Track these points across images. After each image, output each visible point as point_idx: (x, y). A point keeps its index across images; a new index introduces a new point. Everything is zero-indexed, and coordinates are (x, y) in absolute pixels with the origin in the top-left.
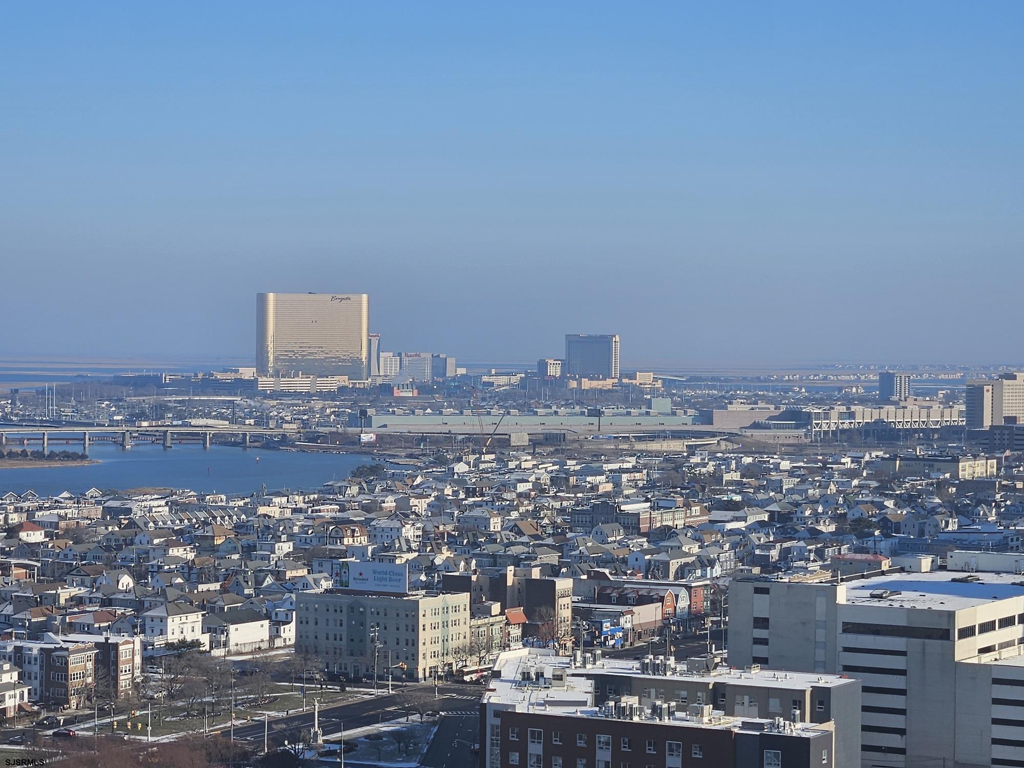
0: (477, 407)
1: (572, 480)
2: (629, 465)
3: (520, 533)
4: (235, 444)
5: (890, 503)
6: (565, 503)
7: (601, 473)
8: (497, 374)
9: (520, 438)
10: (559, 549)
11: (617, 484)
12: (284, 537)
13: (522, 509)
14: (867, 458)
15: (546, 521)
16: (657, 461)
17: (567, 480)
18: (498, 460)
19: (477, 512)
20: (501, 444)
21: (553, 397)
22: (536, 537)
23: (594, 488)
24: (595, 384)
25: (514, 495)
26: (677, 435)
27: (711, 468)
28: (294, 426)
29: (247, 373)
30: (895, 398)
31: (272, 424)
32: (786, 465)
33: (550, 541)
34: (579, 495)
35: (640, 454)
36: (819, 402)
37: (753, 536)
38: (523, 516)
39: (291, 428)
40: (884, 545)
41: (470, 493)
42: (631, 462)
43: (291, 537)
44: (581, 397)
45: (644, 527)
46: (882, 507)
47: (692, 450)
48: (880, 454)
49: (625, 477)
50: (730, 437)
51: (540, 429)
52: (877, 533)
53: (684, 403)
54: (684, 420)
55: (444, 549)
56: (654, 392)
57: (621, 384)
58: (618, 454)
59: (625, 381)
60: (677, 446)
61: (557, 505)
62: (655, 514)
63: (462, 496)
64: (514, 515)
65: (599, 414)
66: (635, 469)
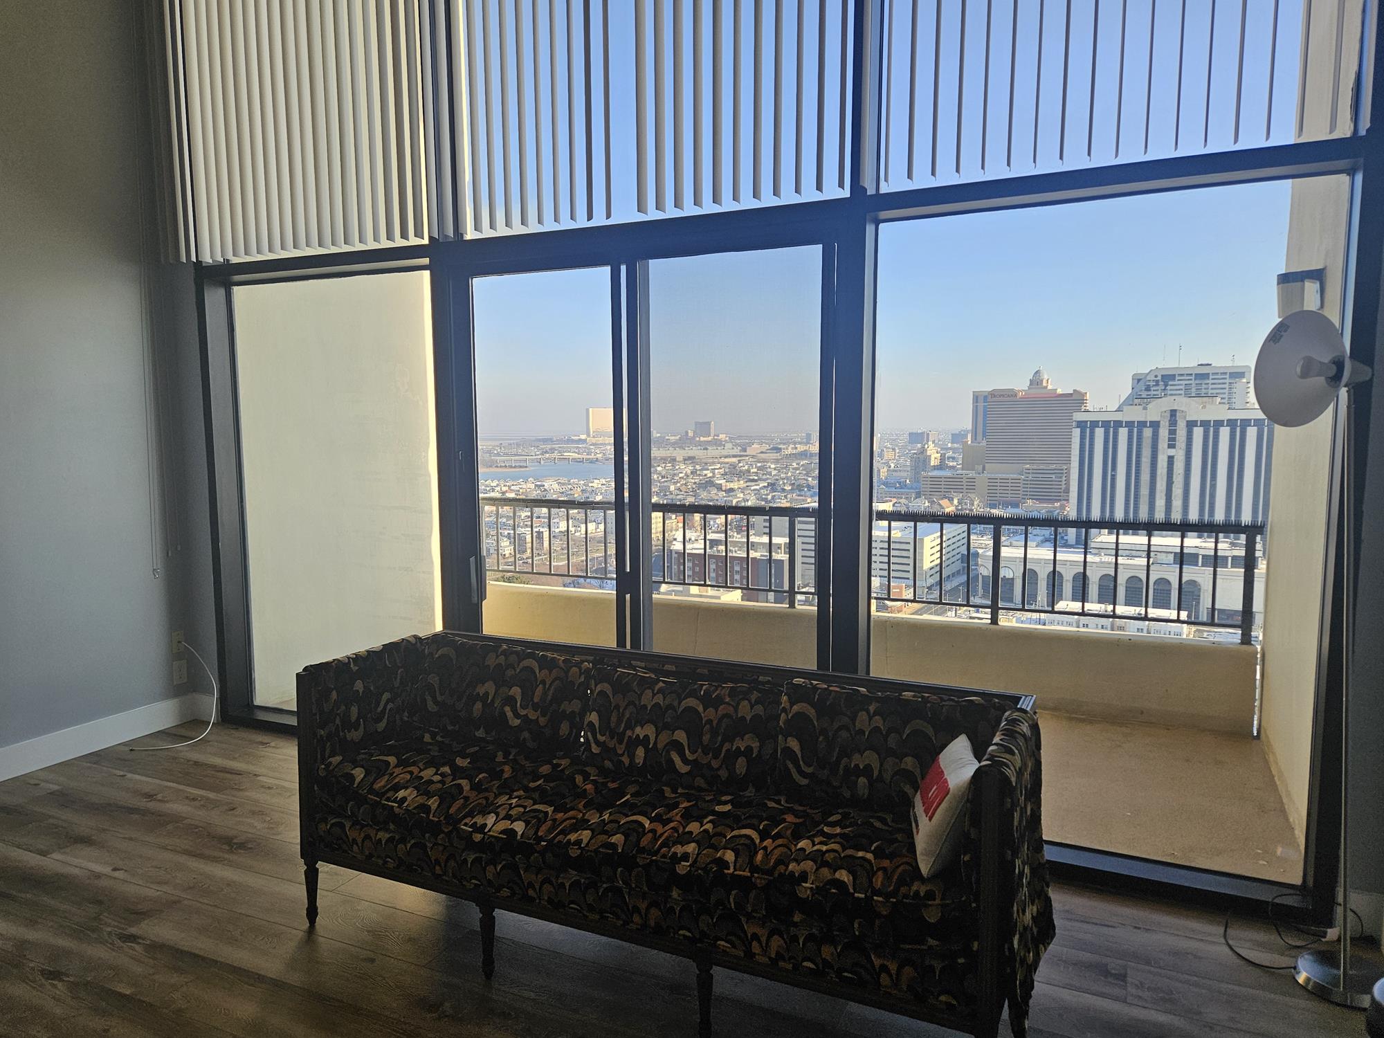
0: (664, 447)
1: (698, 472)
2: (718, 467)
3: (681, 491)
4: (580, 462)
5: (810, 479)
6: (696, 481)
7: (708, 470)
8: (671, 436)
9: (680, 458)
10: (694, 496)
11: (714, 474)
12: (599, 494)
13: (681, 483)
14: (802, 463)
15: (689, 487)
16: (727, 465)
17: (696, 472)
18: (672, 466)
19: (666, 484)
20: (673, 460)
21: (691, 443)
22: (686, 492)
23: (705, 475)
24: (705, 439)
25: (678, 478)
26: (734, 456)
27: (746, 467)
28: (601, 455)
29: (583, 437)
30: (811, 442)
31: (593, 454)
32: (773, 466)
33: (691, 493)
34: (701, 477)
35: (721, 463)
36: (784, 444)
37: (762, 491)
38: (682, 485)
39: (599, 456)
40: (808, 493)
41: (663, 477)
42: (719, 466)
43: (601, 494)
44: (700, 444)
45: (724, 488)
46: (807, 480)
47: (739, 462)
48: (807, 462)
49: (716, 471)
50: (753, 457)
51: (686, 455)
52: (806, 489)
53: (737, 445)
54: (737, 451)
55: (655, 497)
56: (726, 441)
57: (714, 439)
58: (713, 463)
59: (716, 437)
60: (735, 460)
61: (693, 481)
62: (728, 484)
63: (660, 478)
64: (679, 485)
65: (707, 449)
66: (720, 468)
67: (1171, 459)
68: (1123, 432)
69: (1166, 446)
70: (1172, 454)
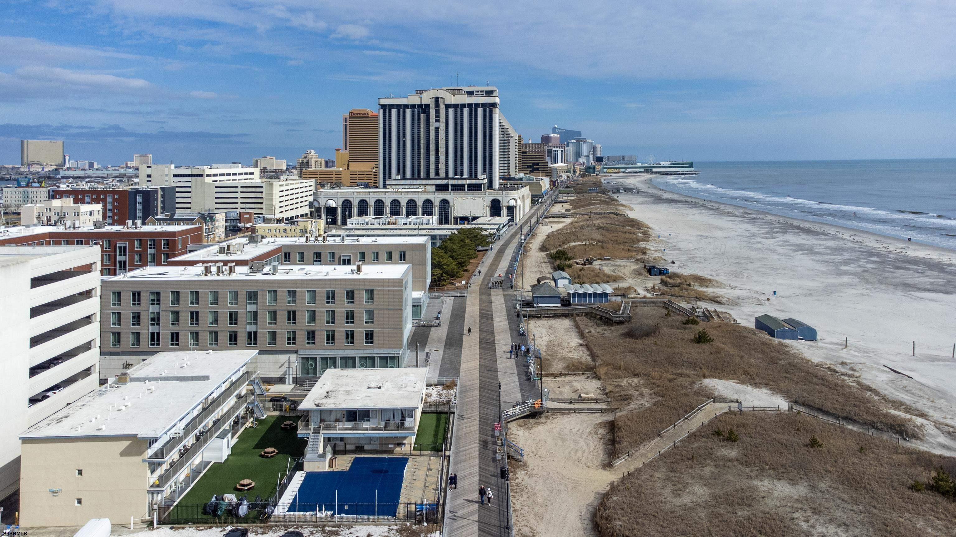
67: (437, 129)
68: (408, 112)
69: (434, 121)
70: (438, 126)
